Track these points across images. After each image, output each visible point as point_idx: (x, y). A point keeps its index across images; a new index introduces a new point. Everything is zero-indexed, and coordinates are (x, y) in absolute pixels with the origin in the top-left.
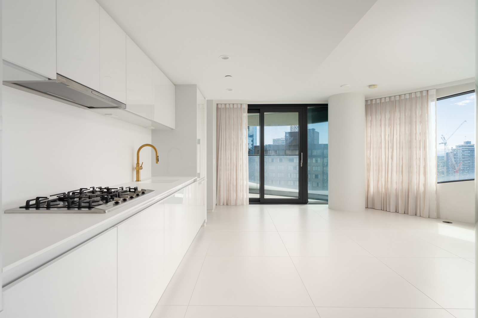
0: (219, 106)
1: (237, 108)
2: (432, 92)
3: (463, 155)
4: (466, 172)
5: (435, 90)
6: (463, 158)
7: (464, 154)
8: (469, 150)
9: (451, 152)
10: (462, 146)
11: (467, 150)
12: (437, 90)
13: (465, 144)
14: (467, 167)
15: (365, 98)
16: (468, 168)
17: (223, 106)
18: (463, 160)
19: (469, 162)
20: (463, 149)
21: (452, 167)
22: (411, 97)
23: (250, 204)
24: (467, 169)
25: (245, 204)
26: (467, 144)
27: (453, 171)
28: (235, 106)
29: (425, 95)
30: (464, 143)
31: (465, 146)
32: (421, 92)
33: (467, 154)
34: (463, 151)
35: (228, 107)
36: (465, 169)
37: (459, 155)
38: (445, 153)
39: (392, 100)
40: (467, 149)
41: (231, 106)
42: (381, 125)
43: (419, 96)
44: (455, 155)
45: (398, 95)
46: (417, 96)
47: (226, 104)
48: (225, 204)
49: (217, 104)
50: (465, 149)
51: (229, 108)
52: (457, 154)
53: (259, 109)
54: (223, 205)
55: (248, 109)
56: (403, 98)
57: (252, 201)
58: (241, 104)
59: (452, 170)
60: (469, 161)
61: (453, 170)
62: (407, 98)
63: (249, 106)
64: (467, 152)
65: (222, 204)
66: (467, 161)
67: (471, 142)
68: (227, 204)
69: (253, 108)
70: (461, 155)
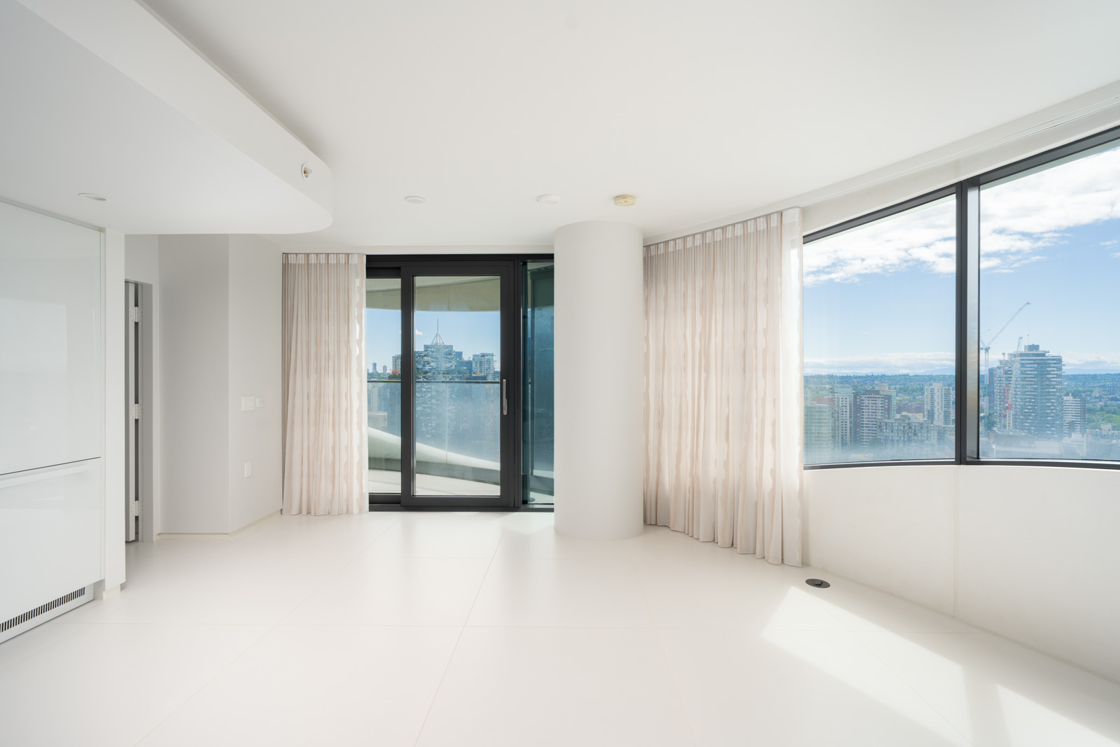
0: (292, 259)
1: (338, 264)
2: (792, 217)
3: (1022, 373)
4: (1029, 407)
5: (797, 211)
6: (1024, 379)
7: (1026, 371)
8: (1036, 364)
9: (999, 368)
10: (1022, 355)
11: (1030, 364)
12: (804, 212)
13: (1027, 350)
14: (1032, 397)
15: (644, 240)
16: (1033, 400)
17: (302, 260)
18: (1023, 383)
19: (1034, 388)
20: (1024, 360)
21: (1000, 398)
22: (746, 233)
23: (371, 510)
24: (1030, 402)
25: (355, 509)
26: (1032, 350)
27: (1002, 406)
28: (332, 260)
29: (775, 225)
30: (1025, 349)
31: (1027, 355)
32: (768, 216)
33: (1031, 371)
34: (1023, 365)
35: (313, 262)
36: (1027, 402)
37: (1014, 373)
38: (987, 368)
39: (707, 242)
40: (1030, 360)
41: (323, 260)
42: (685, 310)
43: (762, 229)
44: (1006, 372)
45: (719, 228)
46: (758, 229)
47: (308, 254)
48: (304, 511)
49: (286, 254)
50: (1028, 360)
51: (316, 265)
52: (1011, 371)
53: (399, 268)
54: (300, 512)
55: (367, 268)
56: (730, 236)
57: (379, 503)
58: (348, 254)
59: (1000, 404)
60: (1036, 386)
61: (1002, 403)
62: (739, 234)
63: (370, 258)
64: (1031, 367)
65: (295, 509)
66: (1031, 385)
67: (1038, 346)
68: (309, 513)
69: (378, 266)
70: (1019, 372)
